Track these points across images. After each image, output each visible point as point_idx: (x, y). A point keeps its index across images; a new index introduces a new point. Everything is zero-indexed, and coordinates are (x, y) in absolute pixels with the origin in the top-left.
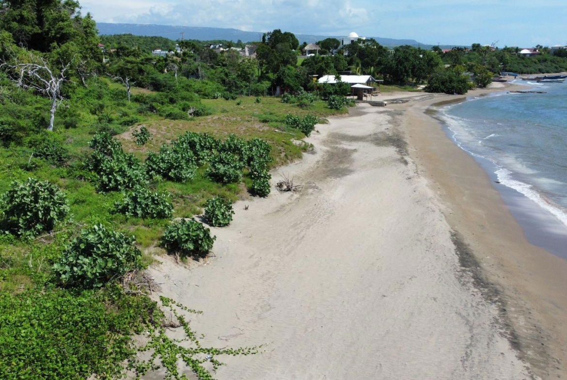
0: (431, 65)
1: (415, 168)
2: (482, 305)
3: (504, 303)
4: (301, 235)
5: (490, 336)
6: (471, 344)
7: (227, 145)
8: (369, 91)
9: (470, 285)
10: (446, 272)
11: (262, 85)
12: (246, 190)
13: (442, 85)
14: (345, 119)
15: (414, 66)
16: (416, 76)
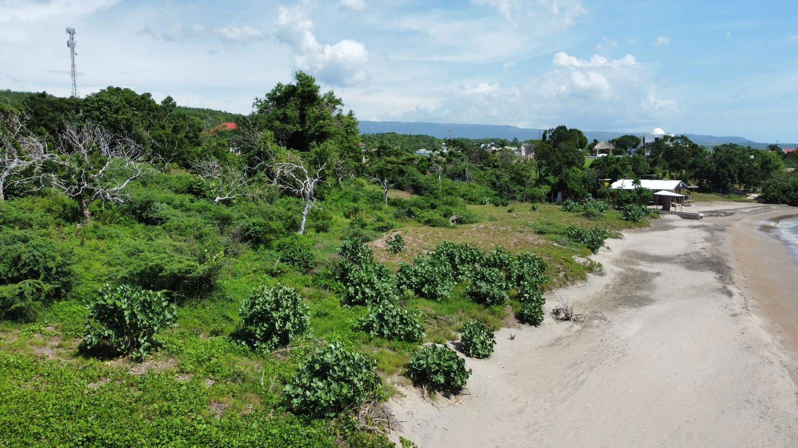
0: (767, 168)
1: (744, 302)
4: (581, 378)
7: (492, 259)
8: (679, 200)
11: (540, 190)
12: (513, 315)
13: (783, 194)
14: (645, 234)
15: (741, 170)
16: (744, 182)
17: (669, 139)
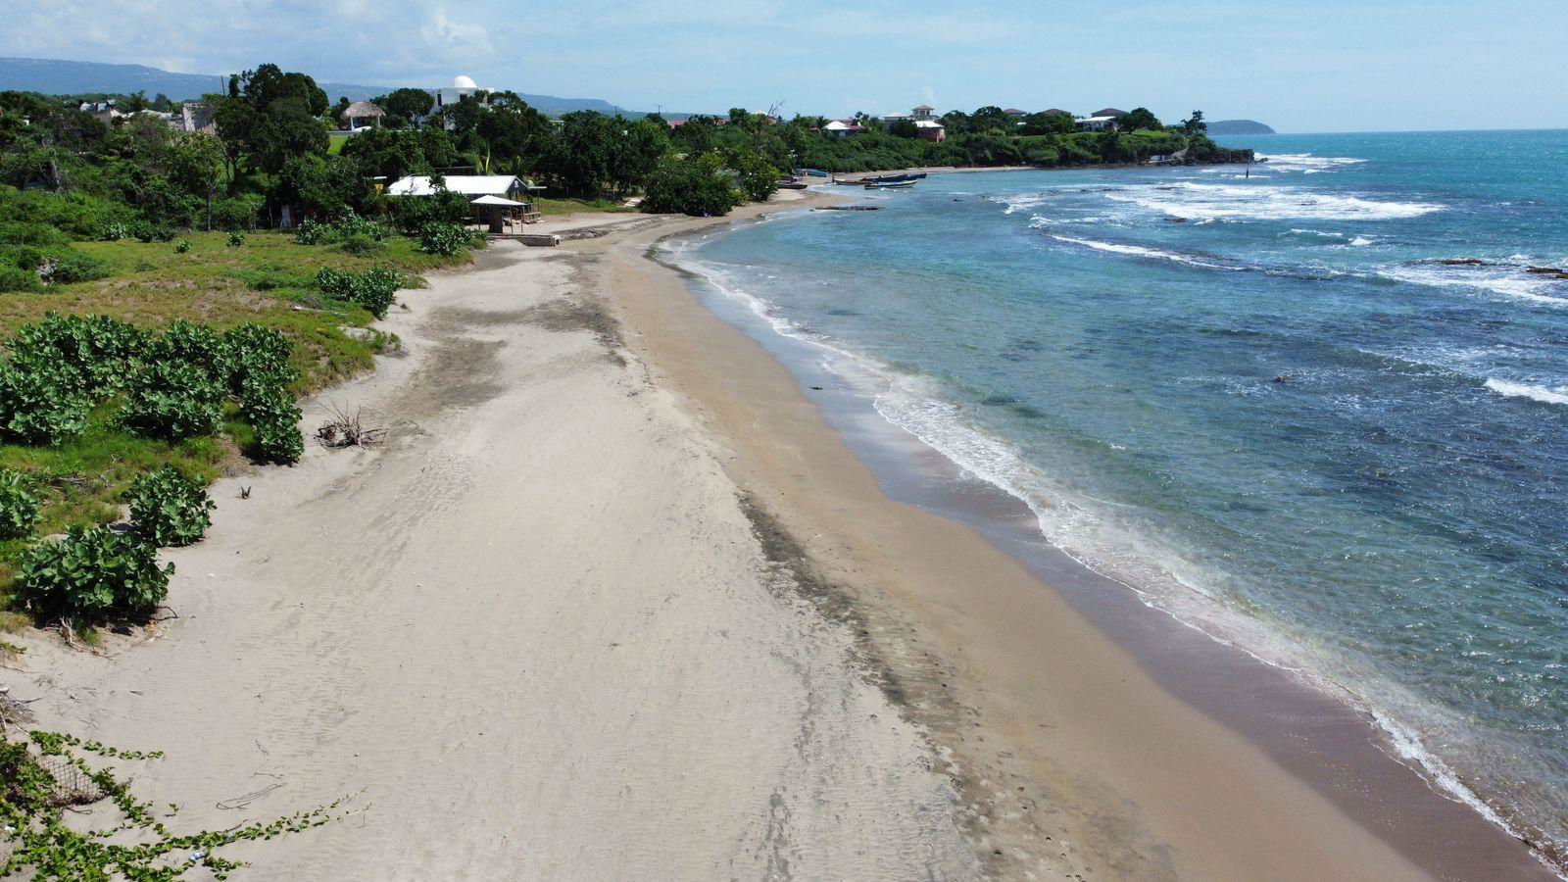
0: (649, 152)
1: (644, 372)
2: (820, 630)
3: (862, 620)
4: (399, 541)
5: (845, 688)
6: (809, 709)
7: (170, 344)
8: (516, 213)
9: (791, 594)
10: (740, 576)
11: (240, 203)
12: (236, 451)
13: (677, 195)
14: (466, 276)
15: (612, 156)
16: (618, 178)
17: (485, 98)
